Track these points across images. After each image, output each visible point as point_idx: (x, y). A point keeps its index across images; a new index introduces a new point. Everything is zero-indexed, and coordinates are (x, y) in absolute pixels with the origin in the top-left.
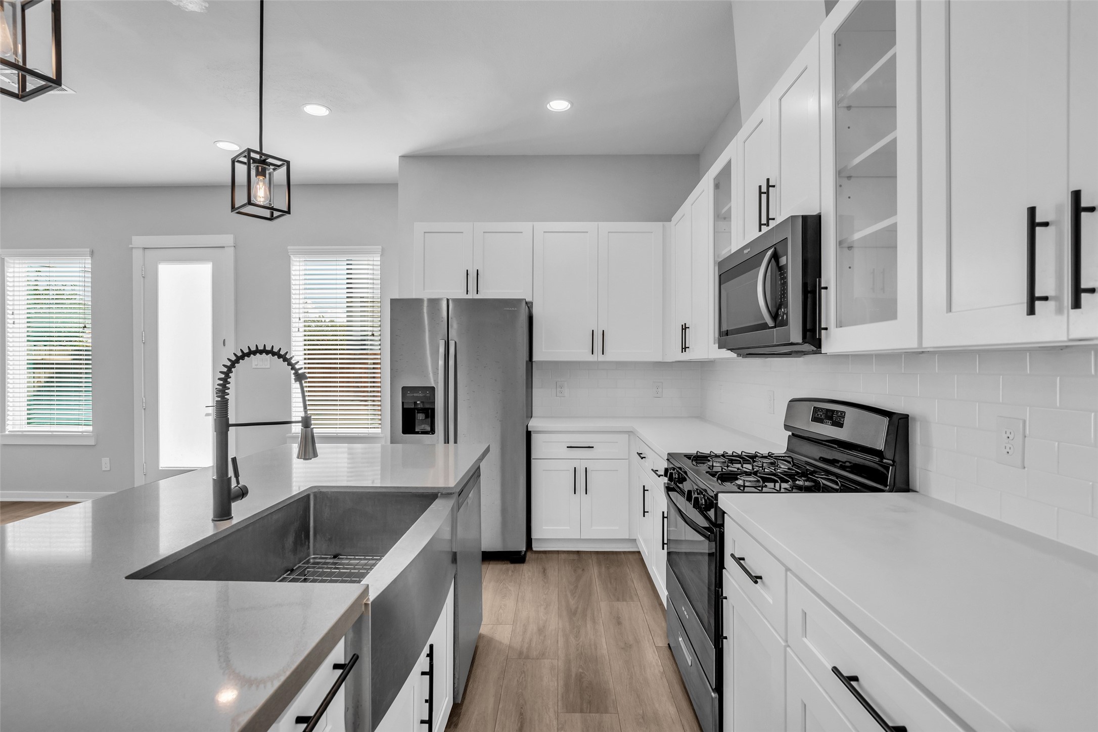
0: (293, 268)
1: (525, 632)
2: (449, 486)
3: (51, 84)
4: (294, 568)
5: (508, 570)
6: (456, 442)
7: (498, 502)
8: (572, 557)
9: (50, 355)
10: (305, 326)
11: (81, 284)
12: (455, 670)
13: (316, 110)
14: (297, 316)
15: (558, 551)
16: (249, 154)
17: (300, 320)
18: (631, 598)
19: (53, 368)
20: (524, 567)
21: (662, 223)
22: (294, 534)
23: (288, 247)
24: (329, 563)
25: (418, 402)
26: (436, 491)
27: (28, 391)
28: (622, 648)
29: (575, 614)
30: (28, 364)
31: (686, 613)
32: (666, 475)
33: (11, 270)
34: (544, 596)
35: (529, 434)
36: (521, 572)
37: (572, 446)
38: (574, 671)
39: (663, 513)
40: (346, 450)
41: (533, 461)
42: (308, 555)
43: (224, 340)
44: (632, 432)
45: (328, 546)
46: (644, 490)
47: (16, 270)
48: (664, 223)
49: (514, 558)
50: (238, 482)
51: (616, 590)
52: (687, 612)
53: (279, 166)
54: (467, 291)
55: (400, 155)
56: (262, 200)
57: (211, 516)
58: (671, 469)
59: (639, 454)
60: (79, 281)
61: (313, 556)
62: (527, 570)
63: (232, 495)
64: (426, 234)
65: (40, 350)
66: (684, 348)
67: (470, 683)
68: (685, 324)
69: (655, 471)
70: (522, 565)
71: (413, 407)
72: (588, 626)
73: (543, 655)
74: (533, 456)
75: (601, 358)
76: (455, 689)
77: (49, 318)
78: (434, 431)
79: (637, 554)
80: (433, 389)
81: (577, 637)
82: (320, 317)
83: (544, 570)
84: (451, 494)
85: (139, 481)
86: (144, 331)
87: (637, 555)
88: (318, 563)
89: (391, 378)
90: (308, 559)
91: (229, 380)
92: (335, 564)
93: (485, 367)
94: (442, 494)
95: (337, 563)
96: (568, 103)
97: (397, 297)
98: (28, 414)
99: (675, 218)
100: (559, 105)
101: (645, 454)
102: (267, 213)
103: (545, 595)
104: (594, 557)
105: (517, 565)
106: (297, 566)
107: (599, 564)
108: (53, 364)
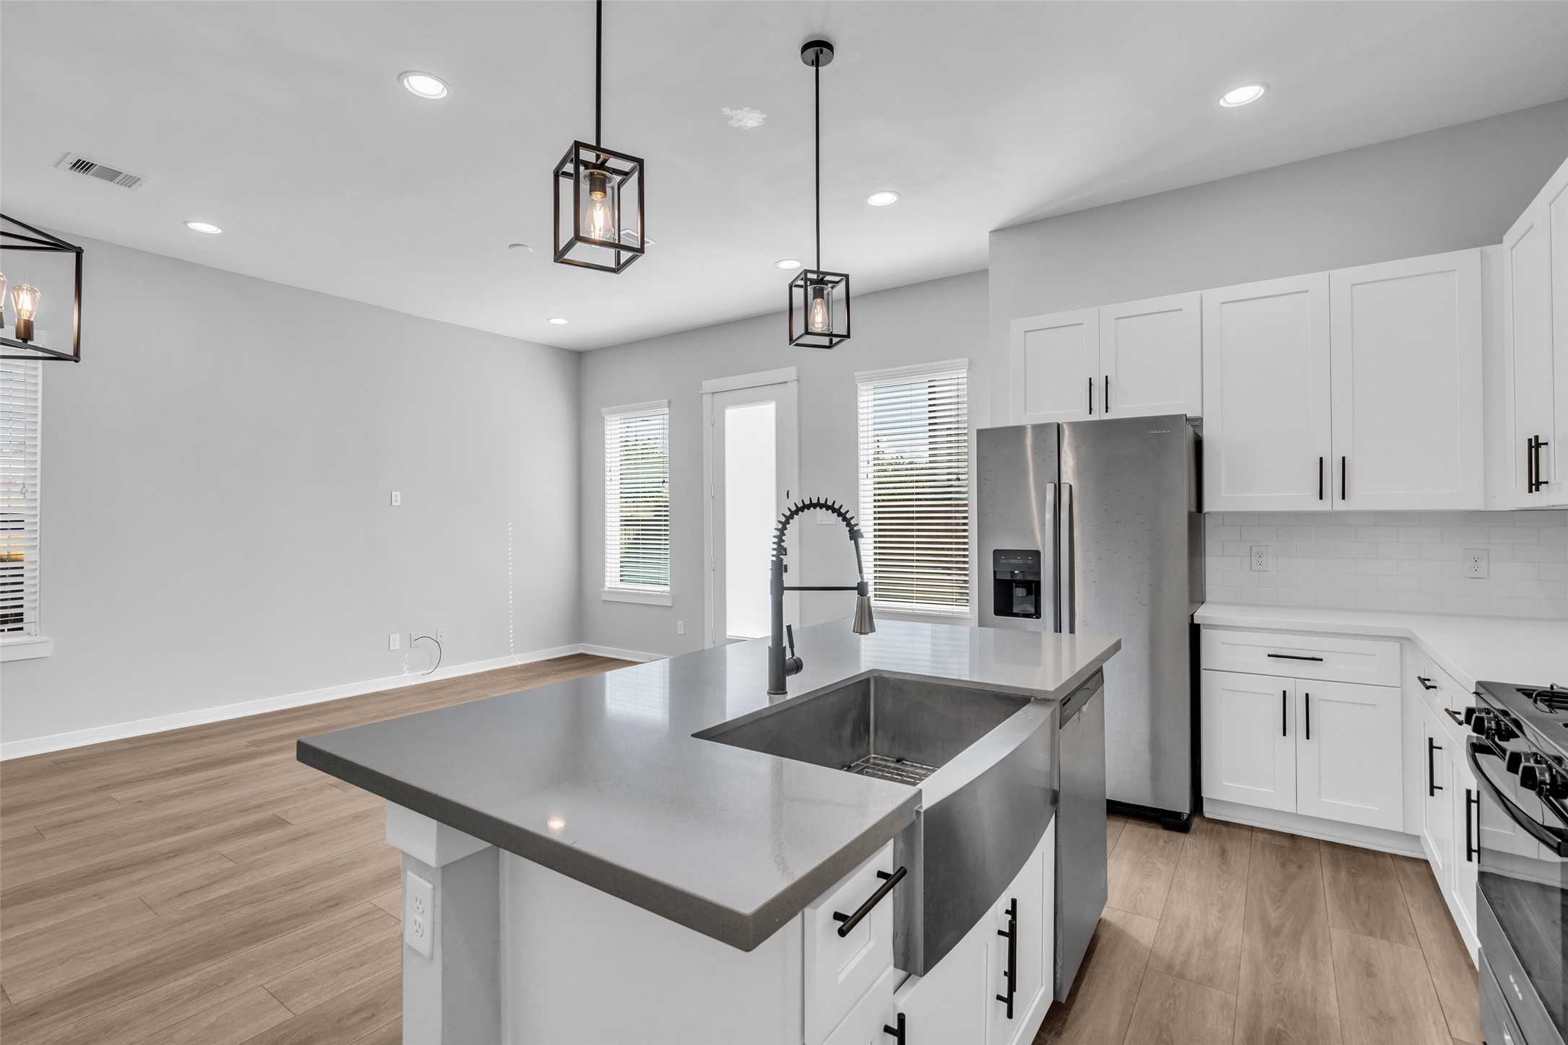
0: (861, 399)
1: (1180, 937)
2: (1047, 689)
3: (637, 254)
4: (852, 765)
5: (1157, 837)
6: (1072, 631)
7: (1141, 730)
8: (1278, 841)
9: (637, 511)
10: (875, 471)
11: (660, 436)
12: (1057, 954)
13: (882, 199)
14: (866, 458)
15: (1252, 827)
16: (806, 275)
17: (868, 463)
18: (1403, 939)
19: (639, 525)
20: (1187, 840)
21: (1479, 249)
22: (852, 725)
23: (855, 374)
24: (890, 766)
25: (1016, 572)
26: (1027, 694)
27: (621, 549)
28: (1373, 1018)
29: (1277, 932)
30: (621, 521)
31: (1517, 989)
32: (1468, 721)
33: (609, 428)
34: (1220, 892)
35: (1195, 630)
36: (1180, 846)
37: (1279, 654)
38: (1266, 1024)
39: (1469, 792)
40: (929, 633)
41: (1204, 674)
42: (868, 753)
43: (788, 491)
44: (1408, 639)
45: (891, 745)
46: (1431, 747)
47: (613, 427)
48: (1483, 248)
49: (1172, 822)
50: (793, 655)
51: (1368, 915)
52: (1518, 986)
53: (837, 282)
54: (1091, 409)
55: (990, 230)
56: (820, 326)
57: (767, 688)
58: (1481, 710)
59: (1423, 680)
60: (660, 429)
61: (873, 756)
62: (1189, 844)
63: (787, 668)
64: (1028, 334)
65: (630, 507)
66: (1535, 484)
67: (1084, 983)
68: (1537, 437)
69: (1453, 714)
70: (1183, 835)
71: (1009, 578)
72: (1302, 961)
73: (1210, 980)
74: (1204, 664)
75: (1340, 505)
76: (1058, 981)
77: (636, 473)
78: (1040, 614)
79: (1424, 865)
80: (1037, 554)
81: (1278, 969)
82: (897, 458)
83: (1223, 852)
84: (1049, 700)
85: (708, 645)
86: (713, 484)
87: (1423, 868)
88: (879, 765)
89: (978, 537)
90: (867, 757)
91: (783, 538)
92: (898, 769)
93: (1117, 522)
94: (1036, 699)
95: (900, 769)
96: (1259, 87)
97: (988, 426)
98: (621, 571)
99: (1510, 237)
100: (1242, 95)
101: (1435, 680)
102: (825, 341)
103: (1222, 890)
104: (1326, 852)
105: (1175, 835)
106: (855, 764)
107: (1336, 864)
108: (639, 520)
